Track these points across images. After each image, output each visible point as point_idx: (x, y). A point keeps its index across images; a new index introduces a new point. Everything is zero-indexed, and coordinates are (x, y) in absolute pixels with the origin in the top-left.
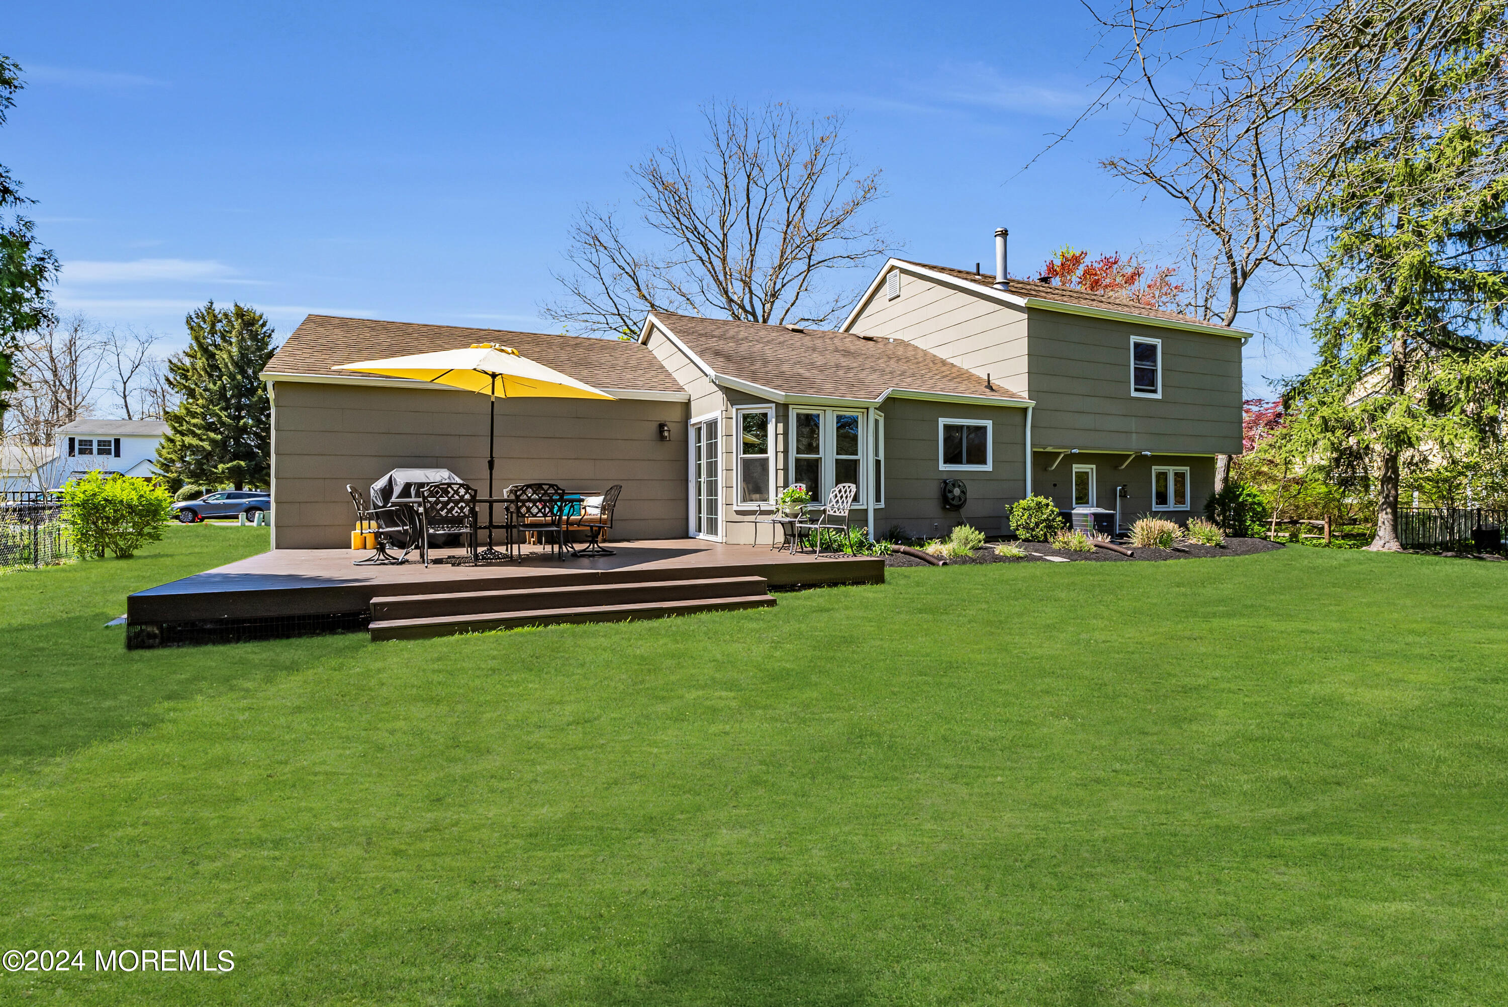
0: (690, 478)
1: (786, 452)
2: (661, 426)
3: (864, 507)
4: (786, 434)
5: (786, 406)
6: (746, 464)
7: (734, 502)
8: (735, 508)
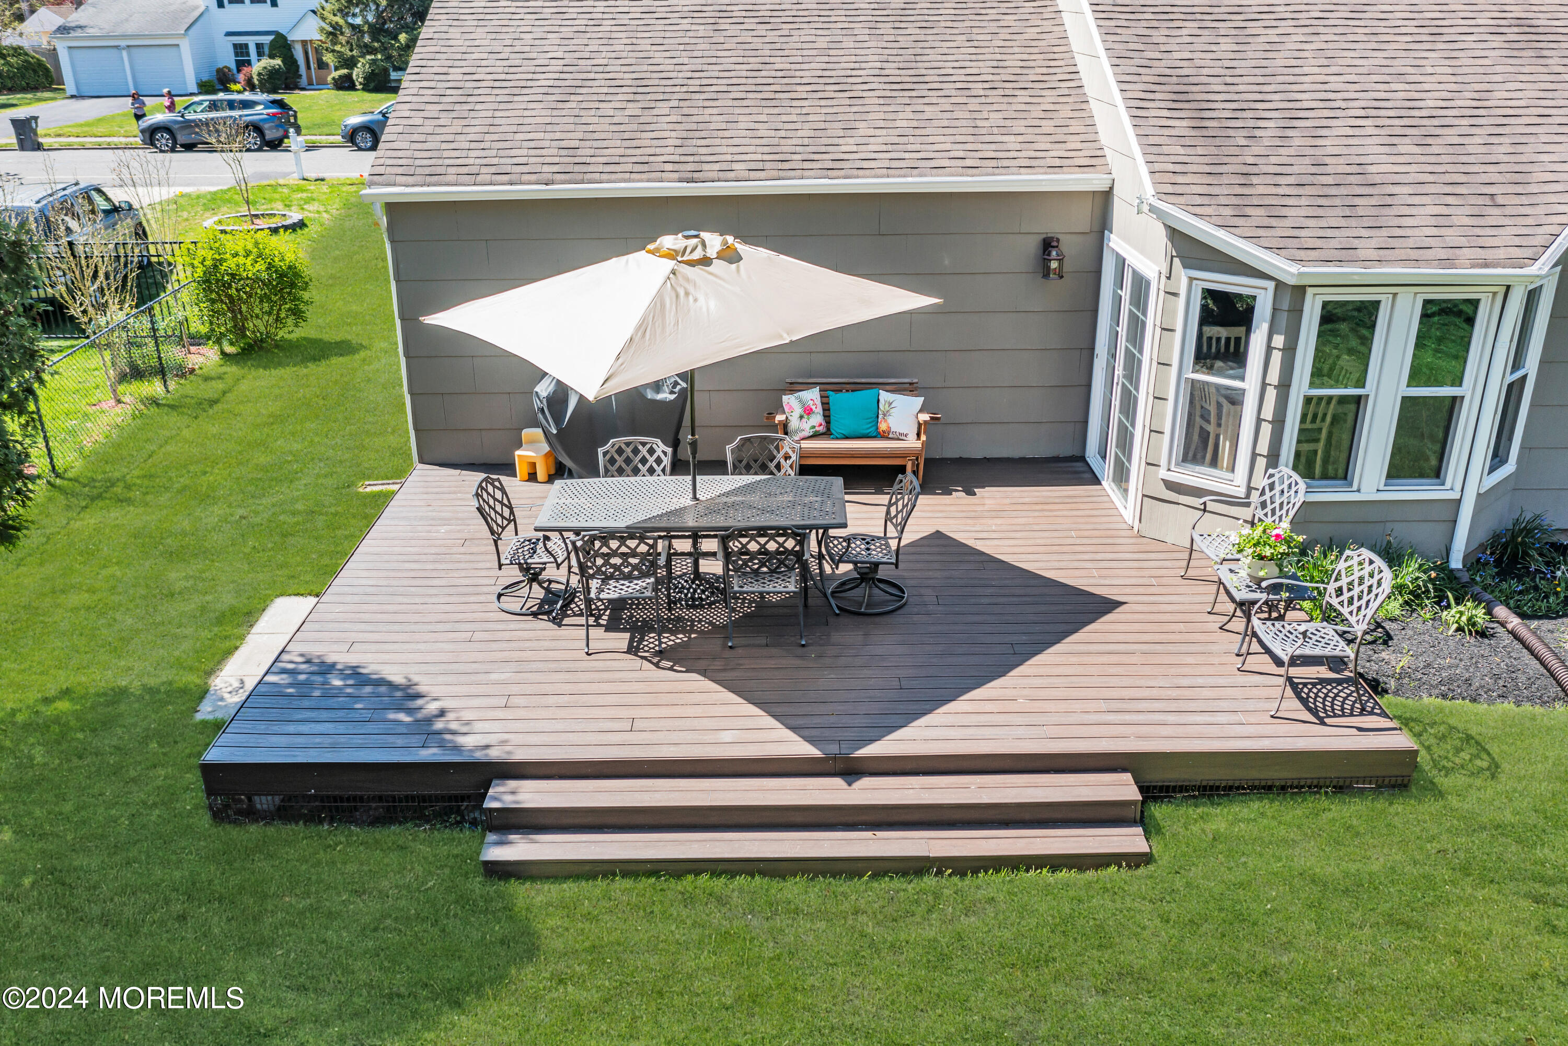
0: (1097, 351)
1: (1284, 386)
2: (1048, 244)
3: (1455, 495)
4: (1290, 350)
5: (1300, 291)
6: (1197, 393)
7: (1163, 462)
8: (1163, 473)
